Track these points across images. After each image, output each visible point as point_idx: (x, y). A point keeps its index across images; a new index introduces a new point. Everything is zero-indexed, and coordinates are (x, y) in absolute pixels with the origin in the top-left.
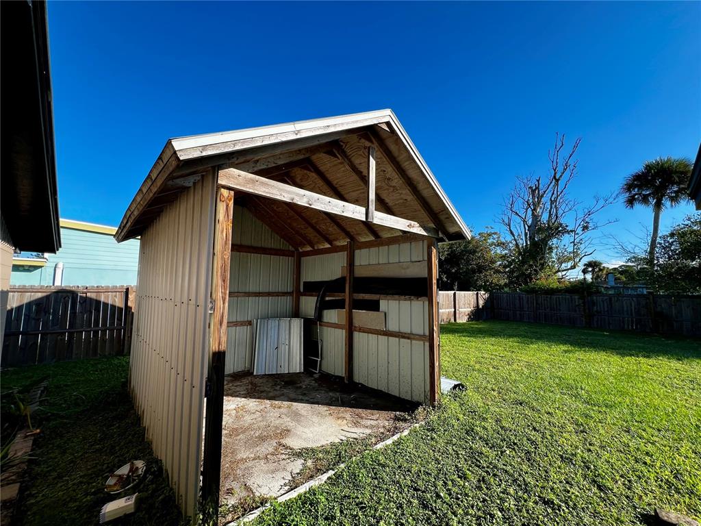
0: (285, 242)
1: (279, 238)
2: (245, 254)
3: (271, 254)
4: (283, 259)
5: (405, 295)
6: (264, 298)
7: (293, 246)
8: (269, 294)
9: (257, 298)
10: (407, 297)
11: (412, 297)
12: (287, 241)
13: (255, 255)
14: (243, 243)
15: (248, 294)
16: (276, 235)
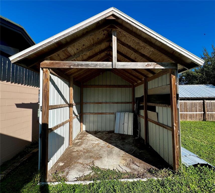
0: (128, 82)
1: (125, 81)
2: (112, 88)
3: (122, 88)
4: (127, 89)
5: (164, 104)
6: (120, 104)
7: (131, 83)
8: (122, 103)
9: (117, 104)
10: (165, 105)
11: (167, 105)
12: (128, 81)
13: (116, 88)
14: (111, 84)
15: (114, 103)
16: (124, 80)
